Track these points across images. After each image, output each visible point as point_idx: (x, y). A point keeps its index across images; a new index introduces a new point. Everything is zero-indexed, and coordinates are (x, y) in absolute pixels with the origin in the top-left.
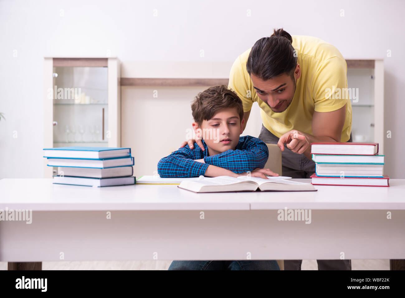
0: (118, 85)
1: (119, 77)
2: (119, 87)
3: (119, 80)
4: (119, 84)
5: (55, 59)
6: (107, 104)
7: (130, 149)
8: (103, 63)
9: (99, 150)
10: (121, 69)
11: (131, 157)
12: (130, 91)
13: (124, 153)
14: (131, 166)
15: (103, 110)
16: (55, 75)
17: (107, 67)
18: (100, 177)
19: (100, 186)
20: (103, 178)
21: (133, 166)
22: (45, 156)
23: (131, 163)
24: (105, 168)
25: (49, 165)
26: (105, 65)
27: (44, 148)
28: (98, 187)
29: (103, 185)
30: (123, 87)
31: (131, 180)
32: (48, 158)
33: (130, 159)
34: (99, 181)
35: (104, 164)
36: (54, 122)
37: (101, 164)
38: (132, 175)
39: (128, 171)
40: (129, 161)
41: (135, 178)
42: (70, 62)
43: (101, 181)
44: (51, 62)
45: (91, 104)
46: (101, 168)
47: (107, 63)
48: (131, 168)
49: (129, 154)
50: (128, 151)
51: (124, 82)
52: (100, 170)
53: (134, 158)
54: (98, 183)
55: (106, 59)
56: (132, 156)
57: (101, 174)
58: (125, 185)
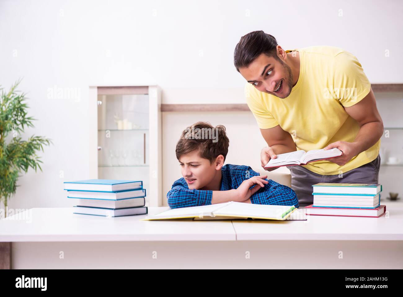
0: (158, 111)
1: (160, 103)
2: (160, 113)
3: (160, 106)
4: (160, 110)
5: (99, 88)
6: (148, 130)
7: (142, 182)
8: (144, 91)
9: (112, 184)
10: (162, 95)
11: (143, 190)
12: (170, 117)
13: (137, 186)
14: (143, 197)
15: (145, 135)
16: (99, 103)
17: (147, 94)
18: (114, 208)
19: (114, 216)
20: (116, 209)
21: (145, 197)
22: (66, 189)
23: (143, 194)
24: (117, 200)
25: (69, 197)
26: (146, 93)
27: (65, 182)
28: (113, 217)
29: (116, 215)
30: (164, 113)
31: (143, 210)
32: (68, 191)
33: (142, 191)
34: (113, 211)
35: (117, 196)
36: (99, 148)
37: (114, 196)
38: (144, 206)
39: (140, 202)
40: (141, 193)
41: (147, 208)
42: (113, 90)
43: (115, 212)
44: (96, 90)
45: (133, 130)
46: (115, 200)
47: (148, 91)
48: (143, 199)
49: (141, 187)
50: (140, 183)
51: (164, 108)
52: (114, 201)
53: (145, 190)
54: (112, 213)
55: (147, 87)
56: (144, 188)
57: (115, 205)
58: (137, 215)
